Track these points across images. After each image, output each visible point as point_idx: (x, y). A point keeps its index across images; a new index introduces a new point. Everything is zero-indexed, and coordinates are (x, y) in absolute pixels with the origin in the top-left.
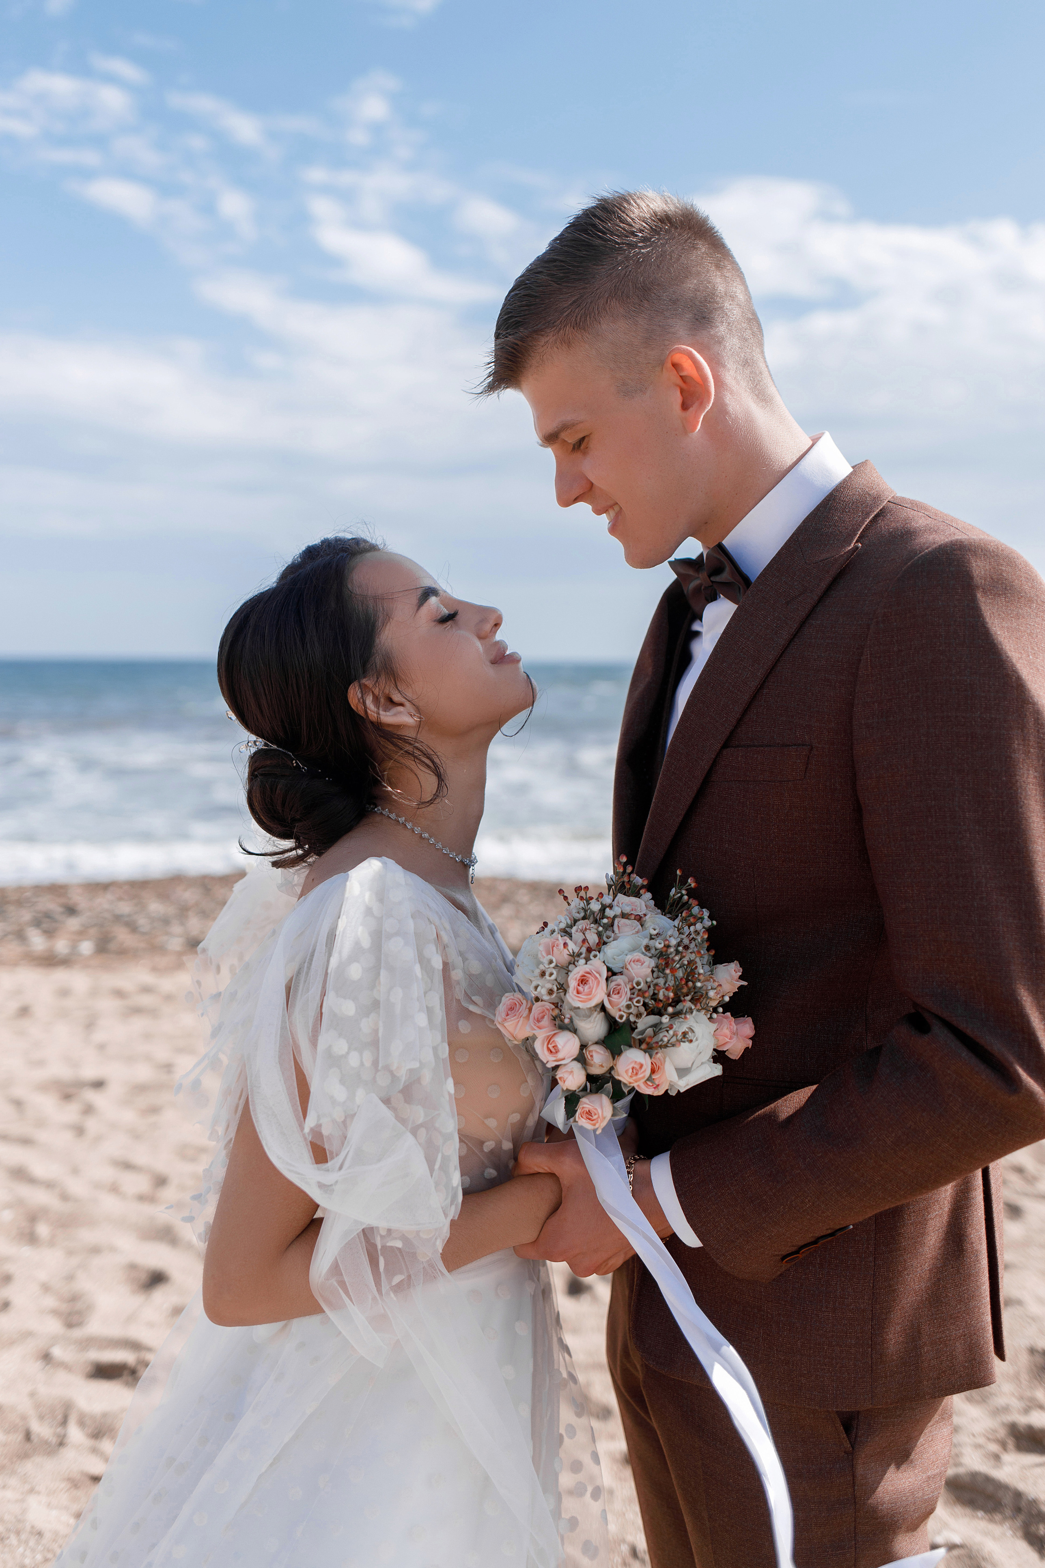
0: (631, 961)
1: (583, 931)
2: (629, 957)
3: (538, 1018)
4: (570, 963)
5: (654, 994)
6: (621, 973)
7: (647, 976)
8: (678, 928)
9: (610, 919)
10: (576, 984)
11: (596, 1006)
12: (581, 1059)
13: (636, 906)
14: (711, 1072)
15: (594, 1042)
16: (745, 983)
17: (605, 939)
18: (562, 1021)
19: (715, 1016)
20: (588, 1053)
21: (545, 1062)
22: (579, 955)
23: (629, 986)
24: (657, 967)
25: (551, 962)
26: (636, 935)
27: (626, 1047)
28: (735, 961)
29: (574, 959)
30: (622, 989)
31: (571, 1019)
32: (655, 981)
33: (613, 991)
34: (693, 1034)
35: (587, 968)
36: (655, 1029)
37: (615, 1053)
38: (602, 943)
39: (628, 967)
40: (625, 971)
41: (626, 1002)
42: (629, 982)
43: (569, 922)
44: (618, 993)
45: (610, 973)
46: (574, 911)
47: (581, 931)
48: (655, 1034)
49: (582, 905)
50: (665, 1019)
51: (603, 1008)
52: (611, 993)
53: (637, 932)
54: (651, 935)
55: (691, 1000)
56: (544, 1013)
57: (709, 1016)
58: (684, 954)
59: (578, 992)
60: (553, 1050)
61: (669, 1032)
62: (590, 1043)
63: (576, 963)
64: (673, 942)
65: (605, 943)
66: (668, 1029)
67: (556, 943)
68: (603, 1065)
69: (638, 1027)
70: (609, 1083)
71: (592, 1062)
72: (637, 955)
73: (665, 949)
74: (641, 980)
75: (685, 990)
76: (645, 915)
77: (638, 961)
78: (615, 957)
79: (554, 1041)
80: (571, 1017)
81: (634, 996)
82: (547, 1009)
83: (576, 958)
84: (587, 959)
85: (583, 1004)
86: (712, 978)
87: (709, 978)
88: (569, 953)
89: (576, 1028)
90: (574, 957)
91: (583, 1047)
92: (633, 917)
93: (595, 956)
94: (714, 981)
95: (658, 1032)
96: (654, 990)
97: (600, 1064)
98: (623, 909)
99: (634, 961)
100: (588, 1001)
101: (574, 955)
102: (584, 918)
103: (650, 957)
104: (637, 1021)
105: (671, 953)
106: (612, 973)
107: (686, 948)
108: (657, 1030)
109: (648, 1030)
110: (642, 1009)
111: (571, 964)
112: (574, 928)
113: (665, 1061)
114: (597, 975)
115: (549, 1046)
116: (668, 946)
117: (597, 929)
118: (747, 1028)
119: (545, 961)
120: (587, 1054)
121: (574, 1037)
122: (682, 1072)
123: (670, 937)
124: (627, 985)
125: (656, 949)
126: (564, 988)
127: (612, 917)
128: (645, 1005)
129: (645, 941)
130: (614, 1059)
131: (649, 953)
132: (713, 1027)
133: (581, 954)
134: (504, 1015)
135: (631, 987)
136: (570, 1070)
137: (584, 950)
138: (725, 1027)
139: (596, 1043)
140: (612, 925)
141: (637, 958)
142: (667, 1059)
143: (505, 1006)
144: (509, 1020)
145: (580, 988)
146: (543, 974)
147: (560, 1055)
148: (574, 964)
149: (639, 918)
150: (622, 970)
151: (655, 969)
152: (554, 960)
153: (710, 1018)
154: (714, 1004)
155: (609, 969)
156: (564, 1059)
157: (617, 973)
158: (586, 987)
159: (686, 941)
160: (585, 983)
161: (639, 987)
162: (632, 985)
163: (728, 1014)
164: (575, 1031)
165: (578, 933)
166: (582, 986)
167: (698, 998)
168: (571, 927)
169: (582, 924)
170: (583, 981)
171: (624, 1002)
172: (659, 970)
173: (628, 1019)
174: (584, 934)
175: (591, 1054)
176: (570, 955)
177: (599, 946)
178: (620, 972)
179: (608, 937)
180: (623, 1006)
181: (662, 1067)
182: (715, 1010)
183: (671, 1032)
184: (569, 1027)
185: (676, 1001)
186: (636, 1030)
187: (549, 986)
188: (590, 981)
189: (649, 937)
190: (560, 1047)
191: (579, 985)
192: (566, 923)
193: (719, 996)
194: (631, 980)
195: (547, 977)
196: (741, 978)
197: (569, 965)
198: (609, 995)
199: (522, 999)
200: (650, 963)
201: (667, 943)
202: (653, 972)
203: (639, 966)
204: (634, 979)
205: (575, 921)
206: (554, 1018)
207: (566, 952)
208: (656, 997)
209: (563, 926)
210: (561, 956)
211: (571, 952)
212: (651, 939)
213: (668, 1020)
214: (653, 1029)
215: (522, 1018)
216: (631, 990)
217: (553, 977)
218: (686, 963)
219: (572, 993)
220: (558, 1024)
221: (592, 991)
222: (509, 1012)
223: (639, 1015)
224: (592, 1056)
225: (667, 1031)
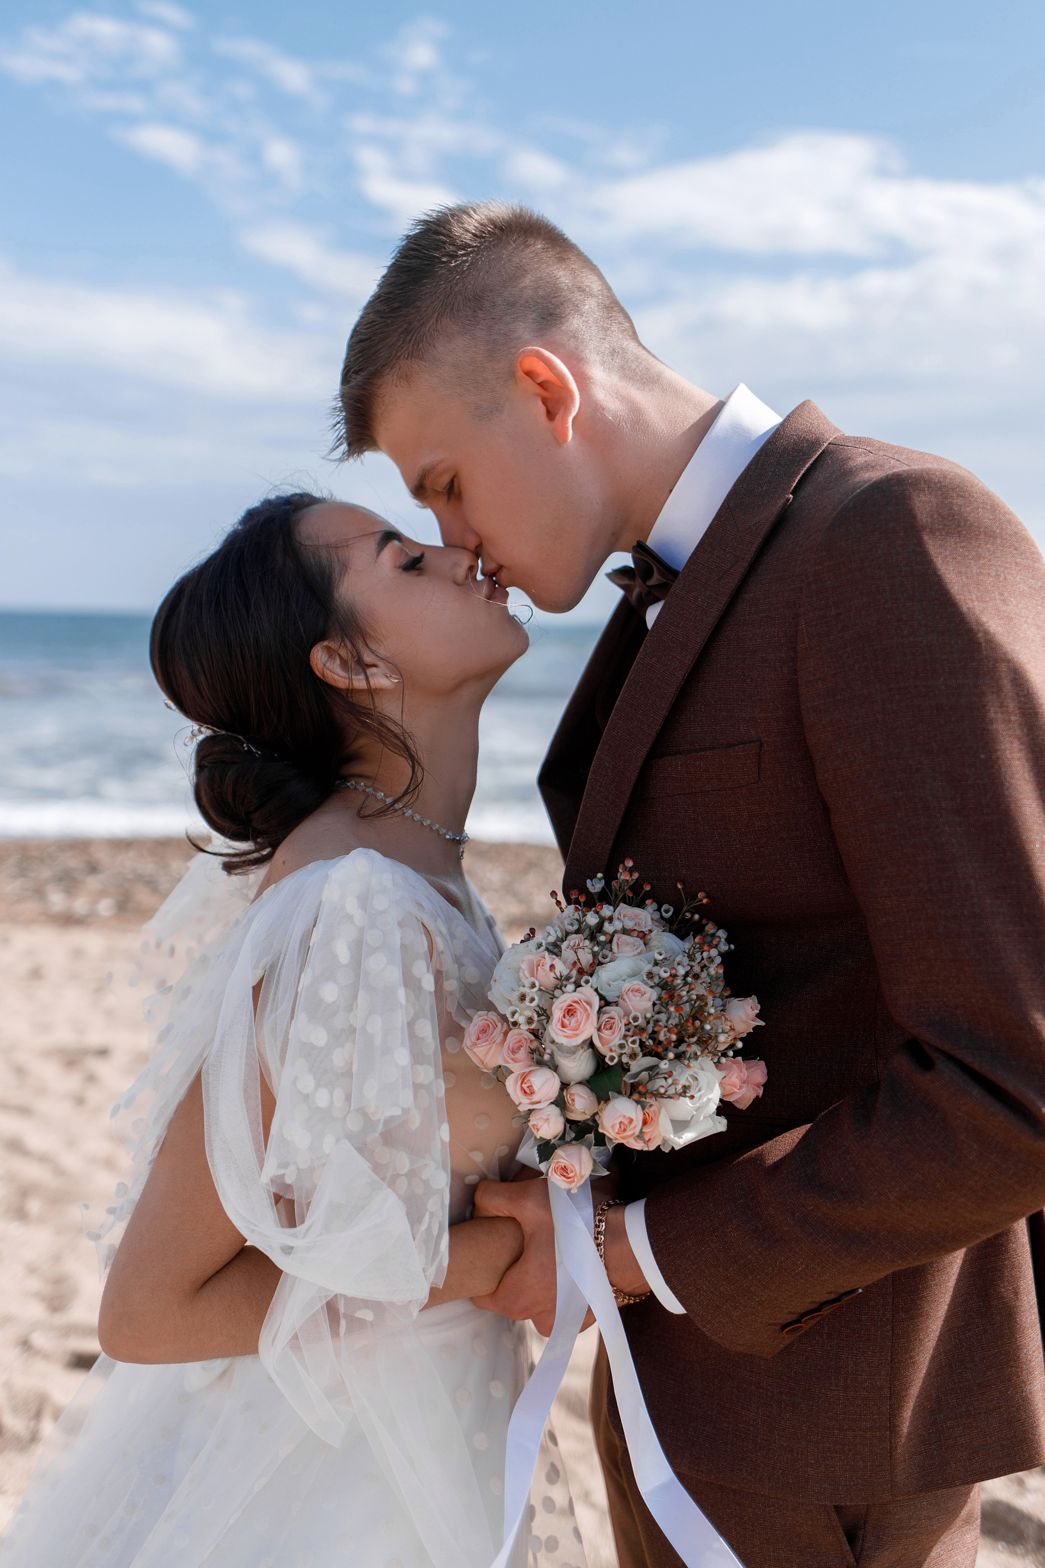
0: (629, 990)
1: (575, 949)
2: (627, 986)
3: (513, 1048)
4: (556, 988)
5: (654, 1032)
6: (616, 1004)
7: (647, 1010)
8: (688, 954)
9: (608, 936)
10: (561, 1015)
11: (584, 1042)
12: (560, 1103)
13: (640, 919)
14: (713, 1127)
15: (578, 1082)
16: (762, 1023)
17: (601, 959)
18: (541, 1056)
19: (723, 1060)
20: (568, 1096)
21: (517, 1104)
22: (568, 978)
23: (624, 1021)
24: (660, 998)
25: (533, 986)
26: (638, 957)
27: (614, 1093)
28: (753, 996)
29: (562, 983)
30: (616, 1023)
31: (552, 1055)
32: (656, 1016)
33: (605, 1025)
34: (696, 1082)
35: (576, 996)
36: (651, 1073)
37: (602, 1098)
38: (597, 963)
39: (625, 997)
40: (621, 1001)
41: (619, 1040)
42: (624, 1016)
43: (560, 935)
44: (611, 1028)
45: (603, 1002)
46: (566, 922)
47: (572, 947)
48: (651, 1078)
49: (576, 916)
50: (664, 1065)
51: (591, 1044)
52: (602, 1027)
53: (640, 954)
54: (655, 960)
55: (698, 1042)
56: (520, 1043)
57: (716, 1060)
58: (693, 986)
59: (563, 1026)
60: (528, 1091)
61: (668, 1080)
62: (572, 1083)
63: (563, 988)
64: (681, 971)
65: (600, 964)
66: (666, 1076)
67: (542, 962)
68: (586, 1112)
69: (631, 1070)
70: (591, 1133)
71: (573, 1108)
72: (636, 983)
73: (671, 979)
74: (639, 1015)
75: (691, 1030)
76: (650, 931)
77: (638, 991)
78: (610, 982)
79: (529, 1080)
80: (552, 1052)
81: (630, 1033)
82: (525, 1039)
83: (564, 982)
84: (578, 985)
85: (568, 1039)
86: (723, 1015)
87: (720, 1015)
88: (555, 976)
89: (557, 1064)
90: (561, 983)
91: (565, 1086)
92: (636, 934)
93: (587, 982)
94: (726, 1019)
95: (654, 1077)
96: (653, 1027)
97: (583, 1111)
98: (624, 924)
99: (632, 991)
100: (574, 1037)
101: (561, 979)
102: (577, 932)
103: (652, 987)
104: (630, 1062)
105: (678, 985)
106: (605, 1002)
107: (696, 977)
108: (654, 1074)
109: (642, 1073)
110: (638, 1050)
111: (558, 988)
112: (565, 944)
113: (660, 1113)
114: (588, 1007)
115: (524, 1085)
116: (674, 976)
117: (591, 949)
118: (758, 1073)
119: (527, 983)
120: (568, 1099)
121: (554, 1076)
122: (680, 1126)
123: (679, 964)
124: (622, 1020)
125: (660, 978)
126: (546, 1014)
127: (611, 933)
128: (642, 1044)
129: (648, 967)
130: (599, 1103)
131: (651, 981)
132: (720, 1074)
133: (571, 978)
134: (474, 1039)
135: (627, 1023)
136: (545, 1118)
137: (574, 973)
138: (735, 1075)
139: (580, 1083)
140: (611, 941)
141: (637, 987)
142: (663, 1111)
143: (476, 1027)
144: (480, 1045)
145: (566, 1021)
146: (523, 998)
147: (535, 1098)
148: (561, 989)
149: (643, 936)
150: (616, 999)
151: (658, 1002)
152: (537, 984)
153: (718, 1064)
154: (722, 1048)
155: (602, 998)
156: (540, 1102)
157: (611, 1003)
158: (573, 1020)
159: (697, 969)
160: (572, 1015)
161: (636, 1024)
162: (628, 1020)
163: (740, 1058)
164: (555, 1068)
165: (568, 950)
166: (568, 1018)
167: (705, 1041)
168: (563, 941)
169: (574, 939)
170: (570, 1011)
171: (617, 1040)
172: (660, 1005)
173: (620, 1061)
174: (576, 953)
175: (572, 1097)
176: (557, 978)
177: (593, 967)
178: (615, 1002)
179: (605, 957)
180: (614, 1045)
181: (655, 1119)
182: (724, 1054)
183: (670, 1081)
184: (549, 1064)
185: (680, 1041)
186: (628, 1073)
187: (528, 1013)
188: (578, 1014)
189: (653, 961)
190: (535, 1088)
191: (564, 1017)
192: (556, 936)
193: (730, 1038)
194: (627, 1014)
195: (527, 1002)
196: (758, 1016)
197: (555, 989)
198: (599, 1029)
199: (496, 1021)
200: (653, 994)
201: (674, 972)
202: (654, 1004)
203: (638, 998)
204: (631, 1013)
205: (567, 934)
206: (532, 1051)
207: (552, 975)
208: (655, 1036)
209: (551, 939)
210: (548, 979)
211: (558, 975)
212: (656, 963)
213: (667, 1066)
214: (649, 1073)
215: (495, 1044)
216: (626, 1025)
217: (535, 1003)
218: (694, 997)
219: (556, 1026)
220: (536, 1059)
221: (579, 1026)
222: (481, 1036)
223: (633, 1056)
224: (573, 1100)
225: (666, 1079)
